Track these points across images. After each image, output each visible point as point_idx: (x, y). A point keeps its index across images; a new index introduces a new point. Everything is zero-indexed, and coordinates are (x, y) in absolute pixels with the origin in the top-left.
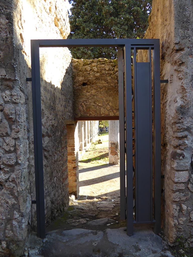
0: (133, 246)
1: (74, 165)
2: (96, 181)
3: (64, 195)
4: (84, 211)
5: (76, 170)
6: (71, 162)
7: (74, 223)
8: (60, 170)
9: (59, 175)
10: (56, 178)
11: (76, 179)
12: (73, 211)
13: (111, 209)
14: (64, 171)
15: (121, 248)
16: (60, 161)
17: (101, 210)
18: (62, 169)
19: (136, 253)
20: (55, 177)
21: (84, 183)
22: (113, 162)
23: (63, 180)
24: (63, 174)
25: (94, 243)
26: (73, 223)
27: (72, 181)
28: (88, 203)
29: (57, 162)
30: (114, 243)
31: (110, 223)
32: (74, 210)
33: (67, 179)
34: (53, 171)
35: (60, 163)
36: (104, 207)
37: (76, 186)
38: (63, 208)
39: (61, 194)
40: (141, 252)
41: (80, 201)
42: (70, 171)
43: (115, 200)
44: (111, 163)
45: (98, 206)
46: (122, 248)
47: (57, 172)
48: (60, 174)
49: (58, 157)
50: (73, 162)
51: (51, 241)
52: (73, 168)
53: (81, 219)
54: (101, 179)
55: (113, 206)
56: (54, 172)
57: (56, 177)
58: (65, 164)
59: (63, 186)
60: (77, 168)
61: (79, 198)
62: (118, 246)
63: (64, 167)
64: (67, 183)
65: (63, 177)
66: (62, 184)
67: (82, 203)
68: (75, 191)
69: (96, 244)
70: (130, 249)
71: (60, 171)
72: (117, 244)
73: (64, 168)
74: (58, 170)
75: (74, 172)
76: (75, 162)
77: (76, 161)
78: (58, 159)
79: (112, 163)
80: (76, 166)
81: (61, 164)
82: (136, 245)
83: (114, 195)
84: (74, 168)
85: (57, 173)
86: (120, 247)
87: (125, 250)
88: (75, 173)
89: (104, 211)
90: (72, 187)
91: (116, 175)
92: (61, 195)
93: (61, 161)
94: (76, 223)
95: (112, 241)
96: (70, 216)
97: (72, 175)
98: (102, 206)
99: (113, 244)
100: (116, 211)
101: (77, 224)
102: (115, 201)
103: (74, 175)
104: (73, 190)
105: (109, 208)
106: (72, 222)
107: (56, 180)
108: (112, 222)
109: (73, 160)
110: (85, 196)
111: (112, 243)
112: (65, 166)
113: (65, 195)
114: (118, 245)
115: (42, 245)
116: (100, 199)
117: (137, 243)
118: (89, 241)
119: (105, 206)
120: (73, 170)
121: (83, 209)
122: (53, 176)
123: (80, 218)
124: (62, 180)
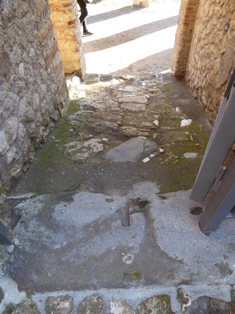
0: (216, 265)
1: (68, 16)
2: (112, 41)
3: (55, 90)
4: (96, 113)
5: (74, 27)
6: (61, 9)
7: (80, 152)
8: (32, 39)
9: (30, 55)
10: (22, 65)
11: (77, 48)
12: (78, 115)
13: (144, 108)
14: (44, 38)
15: (189, 270)
16: (23, 16)
17: (127, 110)
18: (36, 37)
19: (221, 280)
20: (17, 65)
21: (94, 45)
22: (141, 3)
23: (45, 61)
24: (43, 46)
25: (126, 257)
26: (79, 154)
27: (69, 51)
28: (104, 91)
29: (15, 21)
30: (171, 255)
31: (148, 155)
32: (79, 112)
33: (56, 55)
34: (7, 50)
35: (25, 20)
36: (132, 102)
37: (79, 61)
38: (58, 113)
39: (48, 91)
40: (232, 276)
41: (89, 87)
42: (62, 30)
43: (147, 83)
44: (137, 5)
45: (120, 100)
46: (191, 272)
47: (23, 48)
48: (32, 50)
49: (16, 5)
50: (66, 9)
51: (27, 249)
52: (67, 24)
53: (92, 139)
54: (121, 37)
55: (146, 100)
56: (11, 51)
57: (20, 62)
58: (44, 21)
59: (49, 74)
60: (76, 22)
61: (86, 80)
62: (181, 265)
63: (44, 29)
64: (58, 62)
65: (45, 54)
66: (47, 69)
67: (93, 91)
68: (79, 69)
69: (130, 258)
70: (210, 274)
71: (31, 42)
72: (179, 259)
73: (43, 31)
74: (24, 44)
75: (71, 33)
76: (70, 11)
77: (71, 7)
78: (15, 10)
79: (139, 4)
80: (73, 19)
81: (29, 23)
82: (222, 263)
83: (144, 69)
84: (70, 23)
85: (22, 52)
86: (186, 268)
87: (197, 275)
88: (73, 34)
89: (131, 112)
90: (72, 62)
91: (146, 30)
92: (49, 93)
93: (28, 15)
94: (83, 152)
95: (167, 251)
96: (72, 130)
97: (68, 39)
98: (128, 100)
99: (171, 258)
100: (153, 114)
101: (86, 155)
102: (149, 84)
103: (71, 40)
104: (74, 67)
105: (139, 105)
106: (75, 149)
107: (25, 69)
108: (152, 153)
109: (66, 6)
110: (97, 76)
111: (167, 255)
112: (46, 26)
113: (58, 89)
114: (181, 262)
115: (6, 259)
116: (122, 81)
117: (225, 257)
118: (113, 248)
119: (133, 100)
120: (68, 28)
121: (96, 109)
122: (11, 64)
123: (91, 136)
124: (43, 63)
